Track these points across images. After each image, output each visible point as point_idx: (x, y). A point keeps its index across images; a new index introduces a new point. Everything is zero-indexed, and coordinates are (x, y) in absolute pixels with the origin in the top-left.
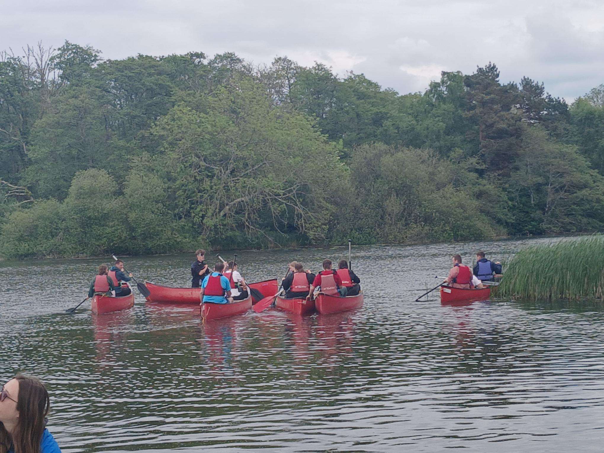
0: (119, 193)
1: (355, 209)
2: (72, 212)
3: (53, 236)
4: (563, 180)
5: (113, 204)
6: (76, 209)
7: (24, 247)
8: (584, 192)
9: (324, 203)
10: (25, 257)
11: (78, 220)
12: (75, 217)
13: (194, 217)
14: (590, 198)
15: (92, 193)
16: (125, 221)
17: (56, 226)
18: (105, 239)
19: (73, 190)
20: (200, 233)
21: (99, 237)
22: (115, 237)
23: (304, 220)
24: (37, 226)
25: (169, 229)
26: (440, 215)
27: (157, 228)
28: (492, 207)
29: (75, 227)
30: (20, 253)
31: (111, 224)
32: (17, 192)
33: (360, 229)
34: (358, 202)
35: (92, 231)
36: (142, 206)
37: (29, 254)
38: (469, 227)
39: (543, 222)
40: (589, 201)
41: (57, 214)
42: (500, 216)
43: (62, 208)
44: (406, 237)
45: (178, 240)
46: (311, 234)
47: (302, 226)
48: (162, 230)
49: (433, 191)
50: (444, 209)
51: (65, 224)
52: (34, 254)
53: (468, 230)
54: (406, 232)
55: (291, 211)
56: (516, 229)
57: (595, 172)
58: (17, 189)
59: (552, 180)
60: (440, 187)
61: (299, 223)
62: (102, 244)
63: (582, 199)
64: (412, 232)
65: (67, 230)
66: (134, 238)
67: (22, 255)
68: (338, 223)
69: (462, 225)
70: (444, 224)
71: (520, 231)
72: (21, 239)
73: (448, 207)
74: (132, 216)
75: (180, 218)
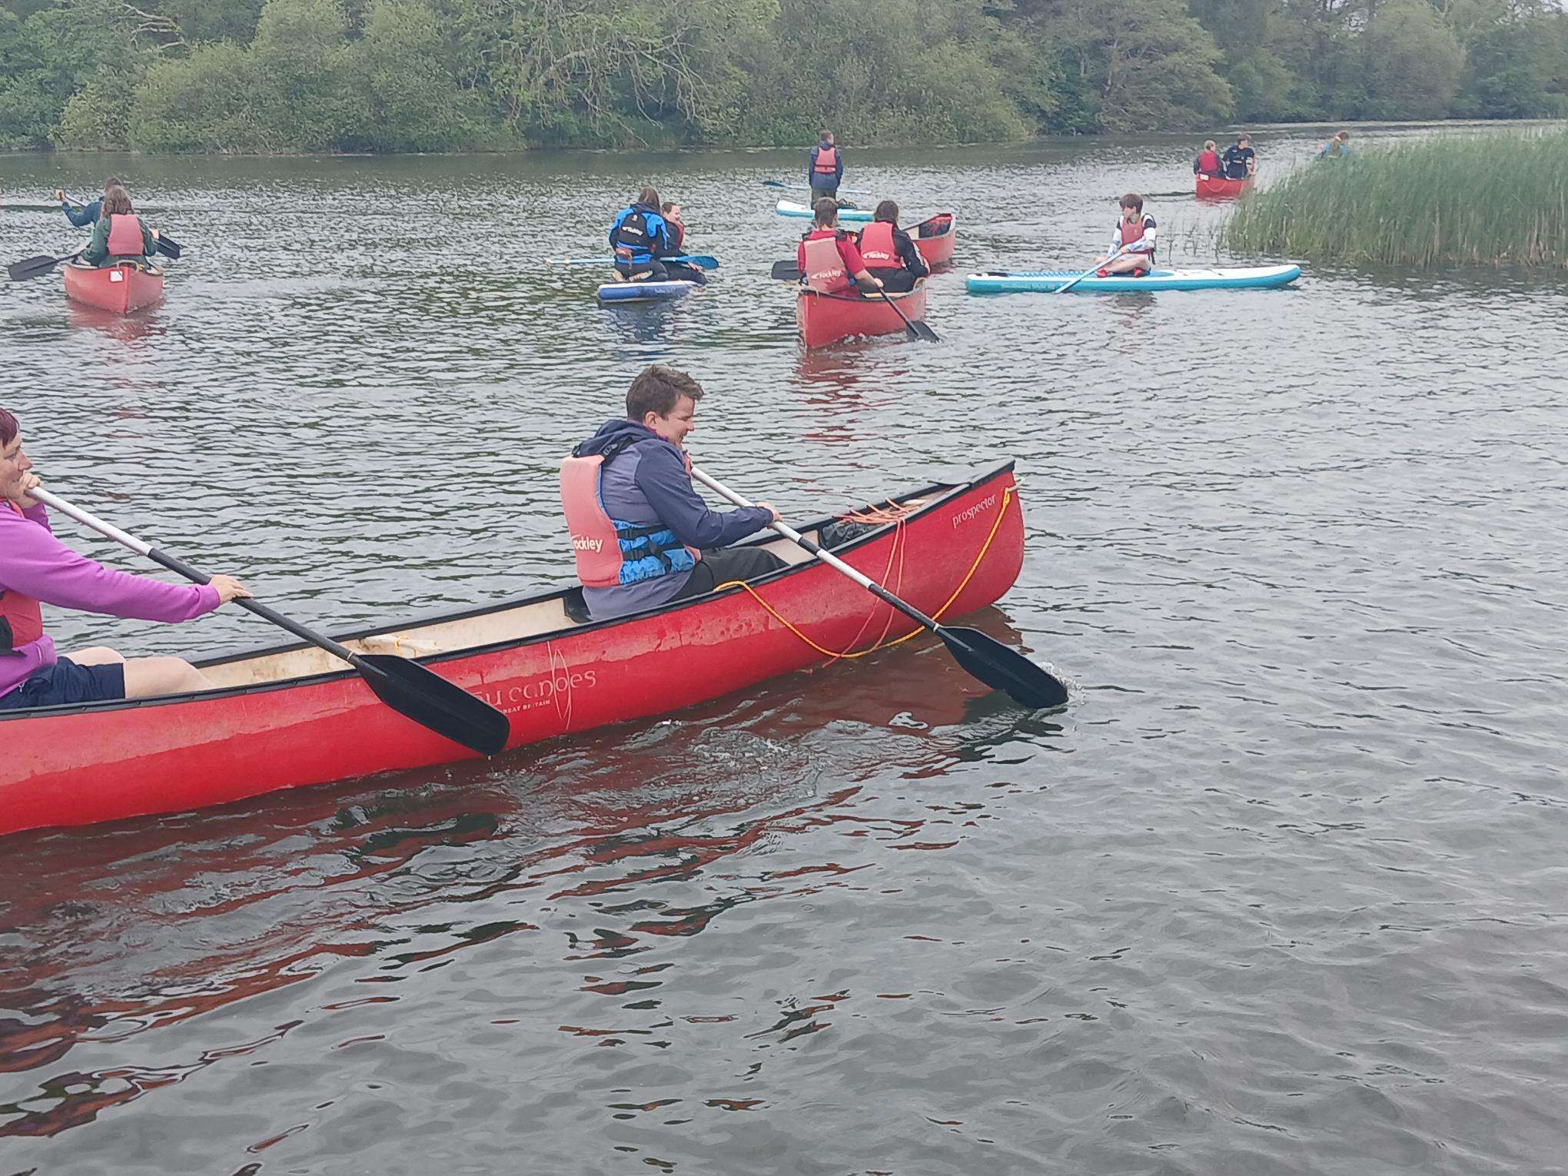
0: (353, 33)
1: (783, 78)
2: (267, 68)
3: (232, 113)
4: (1141, 36)
5: (346, 54)
6: (272, 62)
7: (179, 130)
8: (1175, 57)
9: (730, 68)
10: (182, 149)
11: (278, 83)
12: (273, 76)
13: (495, 83)
14: (1185, 70)
15: (300, 32)
16: (367, 87)
17: (237, 94)
18: (329, 122)
19: (266, 24)
20: (505, 116)
21: (318, 117)
22: (348, 118)
23: (694, 96)
24: (200, 91)
25: (449, 105)
26: (935, 94)
27: (427, 103)
28: (1020, 82)
29: (273, 96)
30: (172, 142)
31: (340, 92)
32: (154, 27)
33: (791, 116)
34: (788, 66)
35: (304, 105)
36: (398, 59)
37: (187, 145)
38: (984, 118)
39: (1100, 110)
40: (1183, 76)
41: (238, 70)
42: (1034, 99)
43: (247, 59)
44: (875, 134)
45: (466, 127)
46: (707, 123)
47: (690, 107)
48: (435, 107)
49: (920, 49)
50: (943, 84)
51: (254, 89)
52: (196, 145)
53: (983, 124)
54: (874, 125)
55: (671, 79)
56: (1051, 123)
57: (1194, 23)
58: (154, 20)
59: (1119, 34)
60: (932, 41)
61: (685, 101)
62: (326, 130)
63: (1172, 72)
64: (886, 124)
65: (258, 101)
66: (384, 121)
67: (174, 146)
68: (752, 105)
69: (974, 114)
70: (941, 112)
71: (1060, 126)
72: (171, 115)
73: (950, 79)
74: (381, 78)
75: (467, 86)
